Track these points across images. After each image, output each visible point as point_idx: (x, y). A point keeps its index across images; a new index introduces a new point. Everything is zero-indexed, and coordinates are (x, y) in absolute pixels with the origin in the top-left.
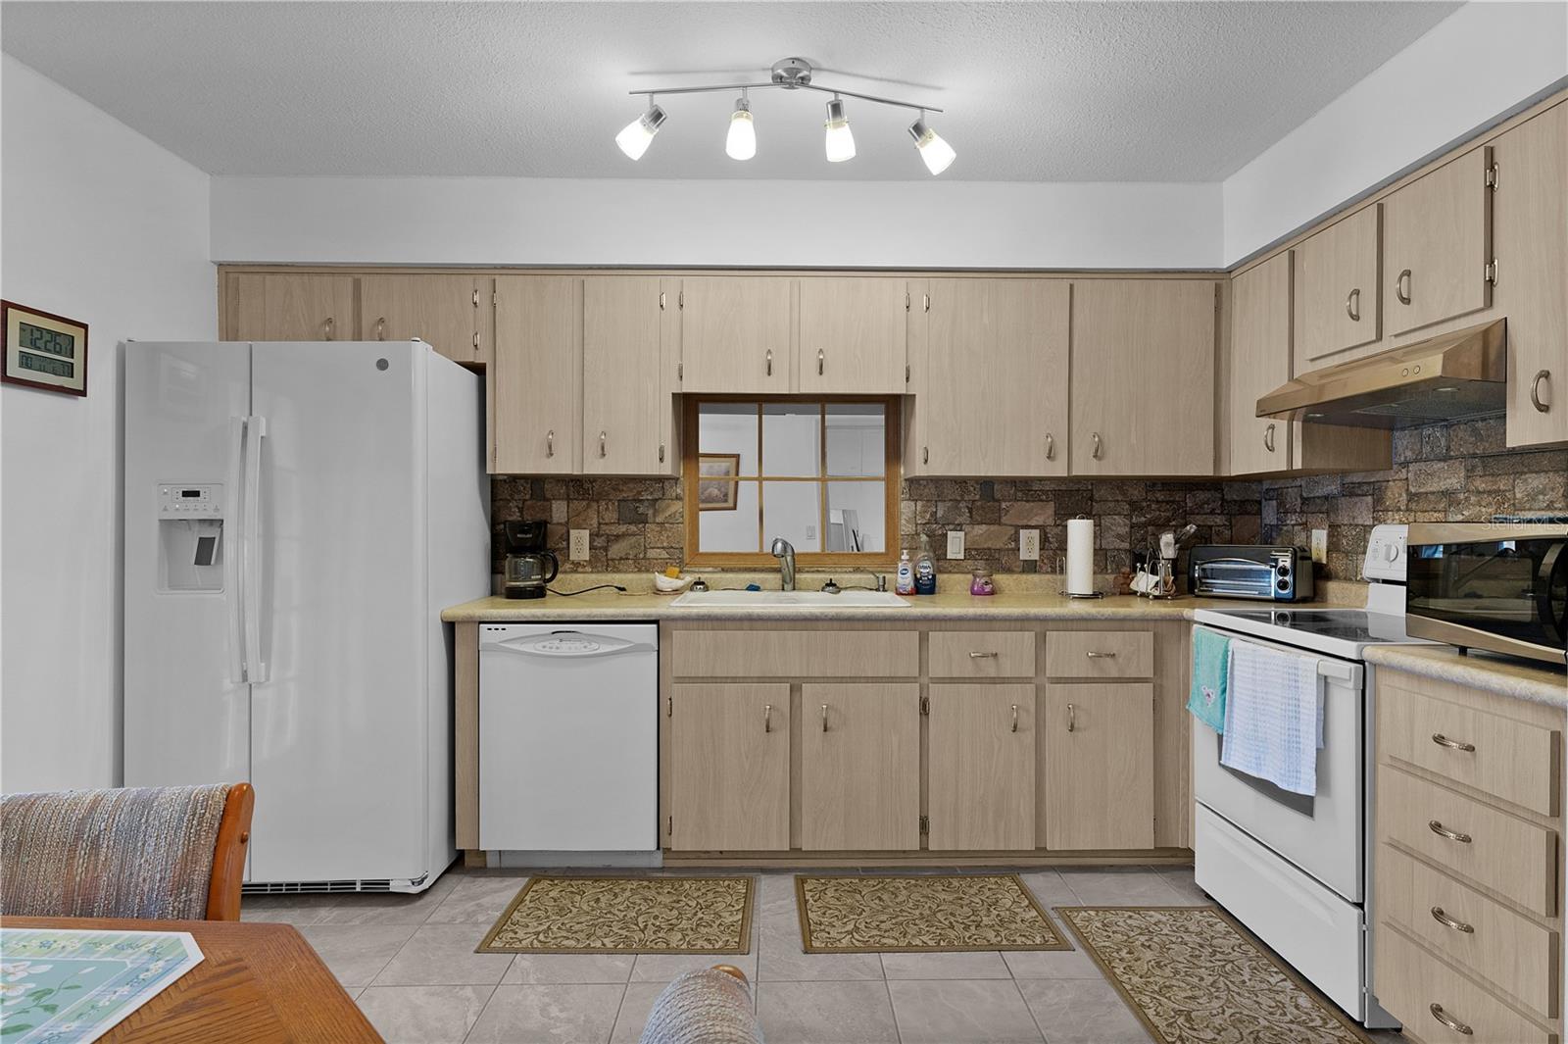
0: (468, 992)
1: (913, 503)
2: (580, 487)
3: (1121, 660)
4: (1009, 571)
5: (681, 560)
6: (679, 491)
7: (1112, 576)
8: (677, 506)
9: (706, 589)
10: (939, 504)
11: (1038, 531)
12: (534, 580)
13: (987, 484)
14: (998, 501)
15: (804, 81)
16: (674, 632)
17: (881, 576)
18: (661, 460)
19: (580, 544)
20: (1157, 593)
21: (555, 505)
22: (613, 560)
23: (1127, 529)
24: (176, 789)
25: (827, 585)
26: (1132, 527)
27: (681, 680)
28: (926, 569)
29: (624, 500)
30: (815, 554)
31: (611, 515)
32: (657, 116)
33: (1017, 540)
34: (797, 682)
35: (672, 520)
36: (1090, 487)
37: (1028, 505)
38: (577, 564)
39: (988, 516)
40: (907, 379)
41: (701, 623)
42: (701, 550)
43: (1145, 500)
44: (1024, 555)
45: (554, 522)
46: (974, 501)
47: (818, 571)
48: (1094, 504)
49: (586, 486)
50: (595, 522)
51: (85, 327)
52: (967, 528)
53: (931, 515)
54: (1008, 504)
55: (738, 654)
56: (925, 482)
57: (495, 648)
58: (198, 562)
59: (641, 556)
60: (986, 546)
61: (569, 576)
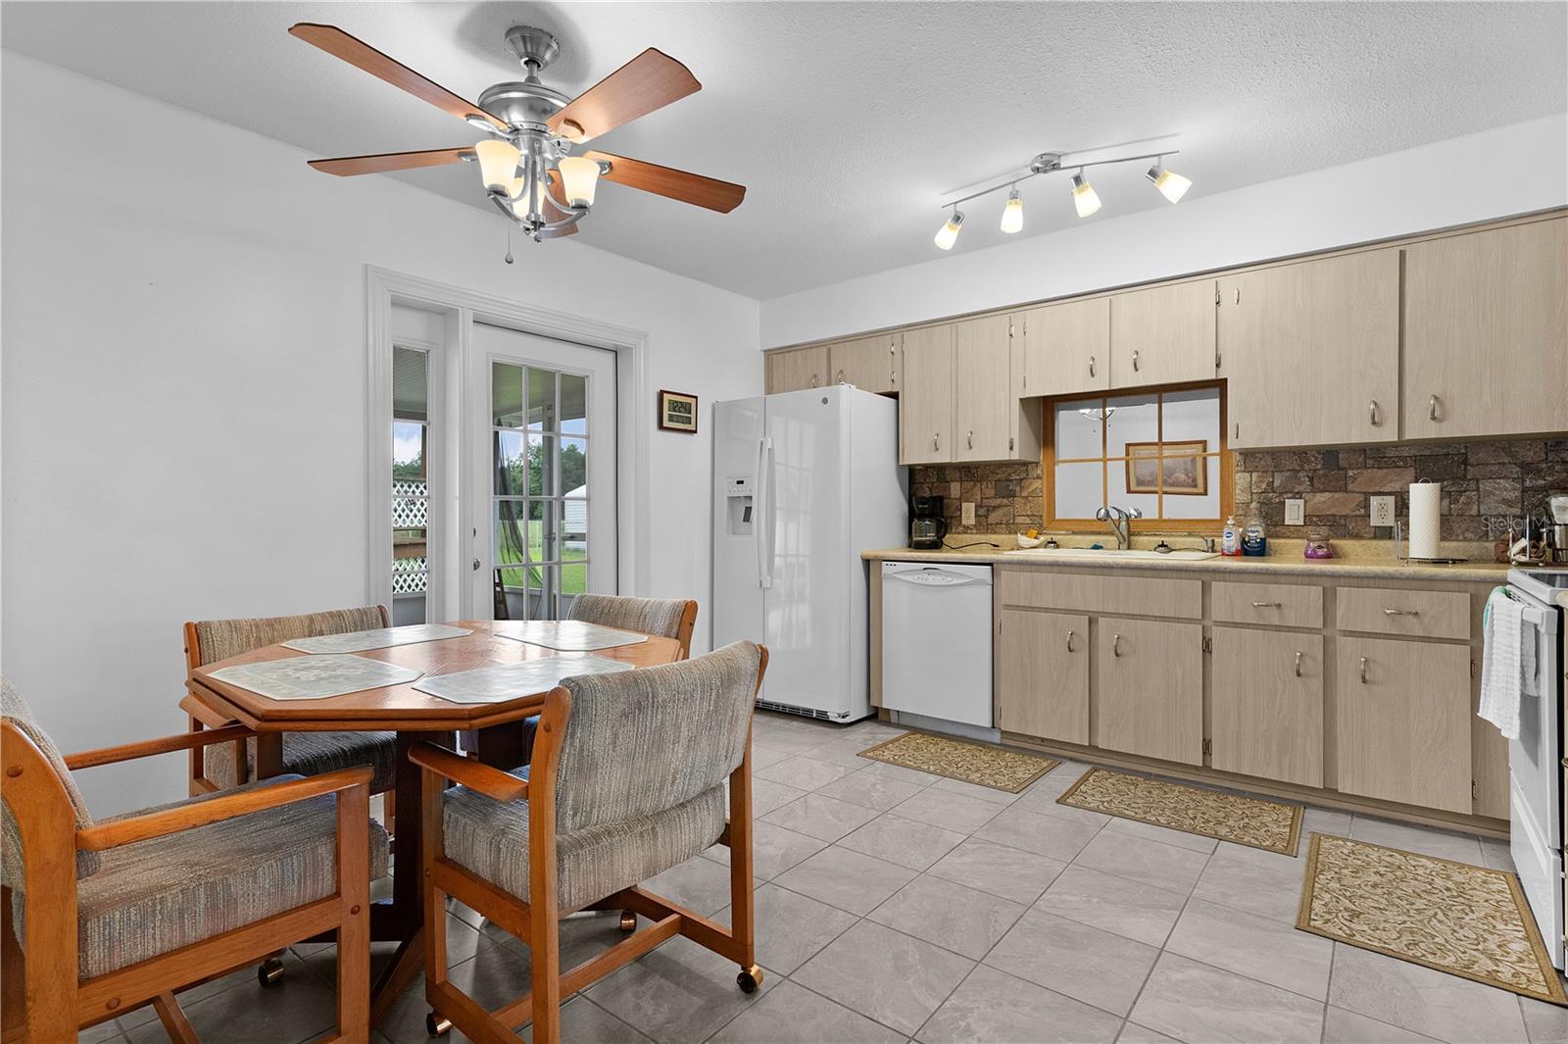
0: (842, 769)
1: (1248, 475)
2: (970, 472)
3: (1426, 620)
4: (1358, 536)
5: (1041, 525)
6: (1039, 472)
7: (1494, 544)
8: (1037, 484)
9: (1058, 547)
10: (1276, 474)
11: (1393, 497)
12: (931, 536)
13: (1330, 455)
14: (1343, 469)
15: (1055, 167)
16: (1003, 572)
17: (1210, 539)
18: (1011, 448)
19: (969, 513)
20: (1523, 559)
21: (953, 485)
22: (991, 524)
23: (1518, 494)
24: (670, 600)
25: (1159, 546)
26: (1523, 491)
27: (1008, 607)
28: (1256, 531)
29: (999, 480)
30: (1152, 520)
31: (990, 492)
32: (957, 219)
33: (1367, 506)
34: (1096, 615)
35: (1034, 495)
36: (1463, 451)
37: (1381, 473)
38: (967, 528)
39: (1332, 484)
40: (1218, 366)
41: (1022, 567)
42: (1057, 518)
43: (1546, 460)
44: (1375, 521)
45: (952, 497)
46: (1315, 470)
47: (1156, 535)
48: (1469, 468)
49: (972, 471)
50: (979, 497)
51: (696, 397)
52: (1308, 496)
53: (1268, 485)
54: (1355, 472)
55: (1048, 591)
56: (1260, 455)
57: (891, 577)
58: (744, 520)
59: (1011, 521)
60: (1329, 513)
61: (961, 536)
